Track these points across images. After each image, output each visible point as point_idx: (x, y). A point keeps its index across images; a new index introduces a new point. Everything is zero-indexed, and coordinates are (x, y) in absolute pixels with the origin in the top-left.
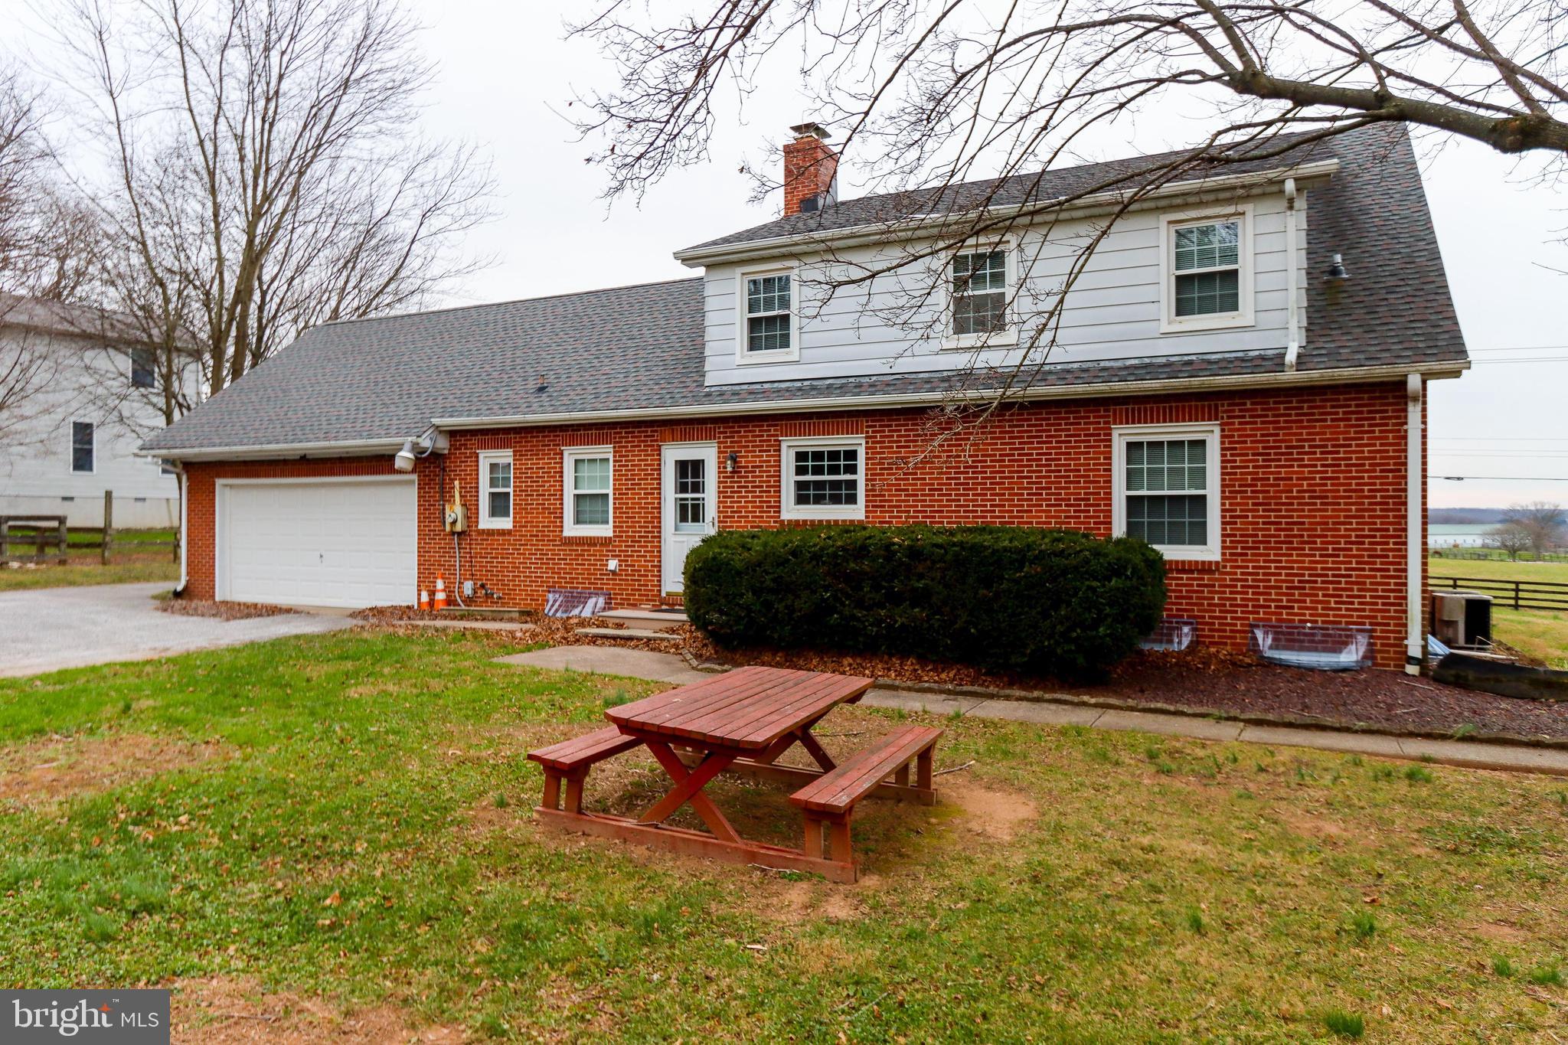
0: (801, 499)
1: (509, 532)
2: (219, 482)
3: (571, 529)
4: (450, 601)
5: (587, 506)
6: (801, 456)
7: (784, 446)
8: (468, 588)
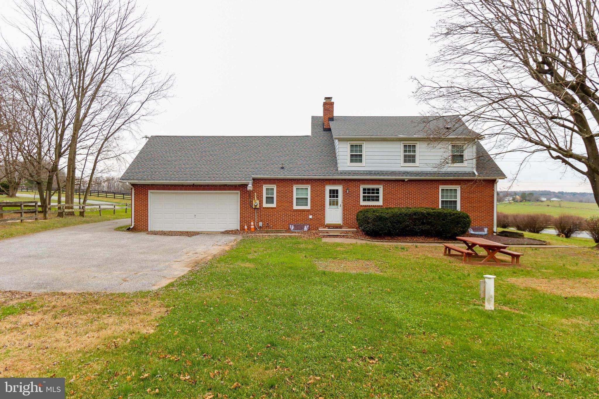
0: (364, 200)
1: (275, 208)
2: (149, 191)
3: (295, 207)
4: (255, 228)
5: (300, 201)
6: (364, 189)
7: (361, 187)
8: (261, 224)
